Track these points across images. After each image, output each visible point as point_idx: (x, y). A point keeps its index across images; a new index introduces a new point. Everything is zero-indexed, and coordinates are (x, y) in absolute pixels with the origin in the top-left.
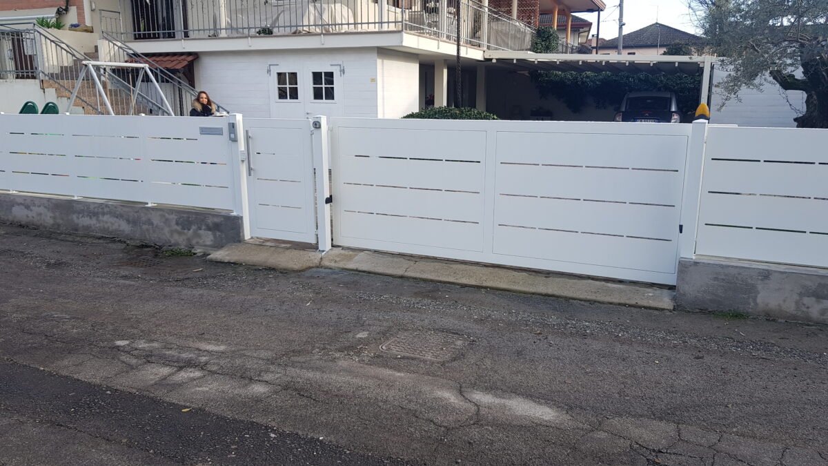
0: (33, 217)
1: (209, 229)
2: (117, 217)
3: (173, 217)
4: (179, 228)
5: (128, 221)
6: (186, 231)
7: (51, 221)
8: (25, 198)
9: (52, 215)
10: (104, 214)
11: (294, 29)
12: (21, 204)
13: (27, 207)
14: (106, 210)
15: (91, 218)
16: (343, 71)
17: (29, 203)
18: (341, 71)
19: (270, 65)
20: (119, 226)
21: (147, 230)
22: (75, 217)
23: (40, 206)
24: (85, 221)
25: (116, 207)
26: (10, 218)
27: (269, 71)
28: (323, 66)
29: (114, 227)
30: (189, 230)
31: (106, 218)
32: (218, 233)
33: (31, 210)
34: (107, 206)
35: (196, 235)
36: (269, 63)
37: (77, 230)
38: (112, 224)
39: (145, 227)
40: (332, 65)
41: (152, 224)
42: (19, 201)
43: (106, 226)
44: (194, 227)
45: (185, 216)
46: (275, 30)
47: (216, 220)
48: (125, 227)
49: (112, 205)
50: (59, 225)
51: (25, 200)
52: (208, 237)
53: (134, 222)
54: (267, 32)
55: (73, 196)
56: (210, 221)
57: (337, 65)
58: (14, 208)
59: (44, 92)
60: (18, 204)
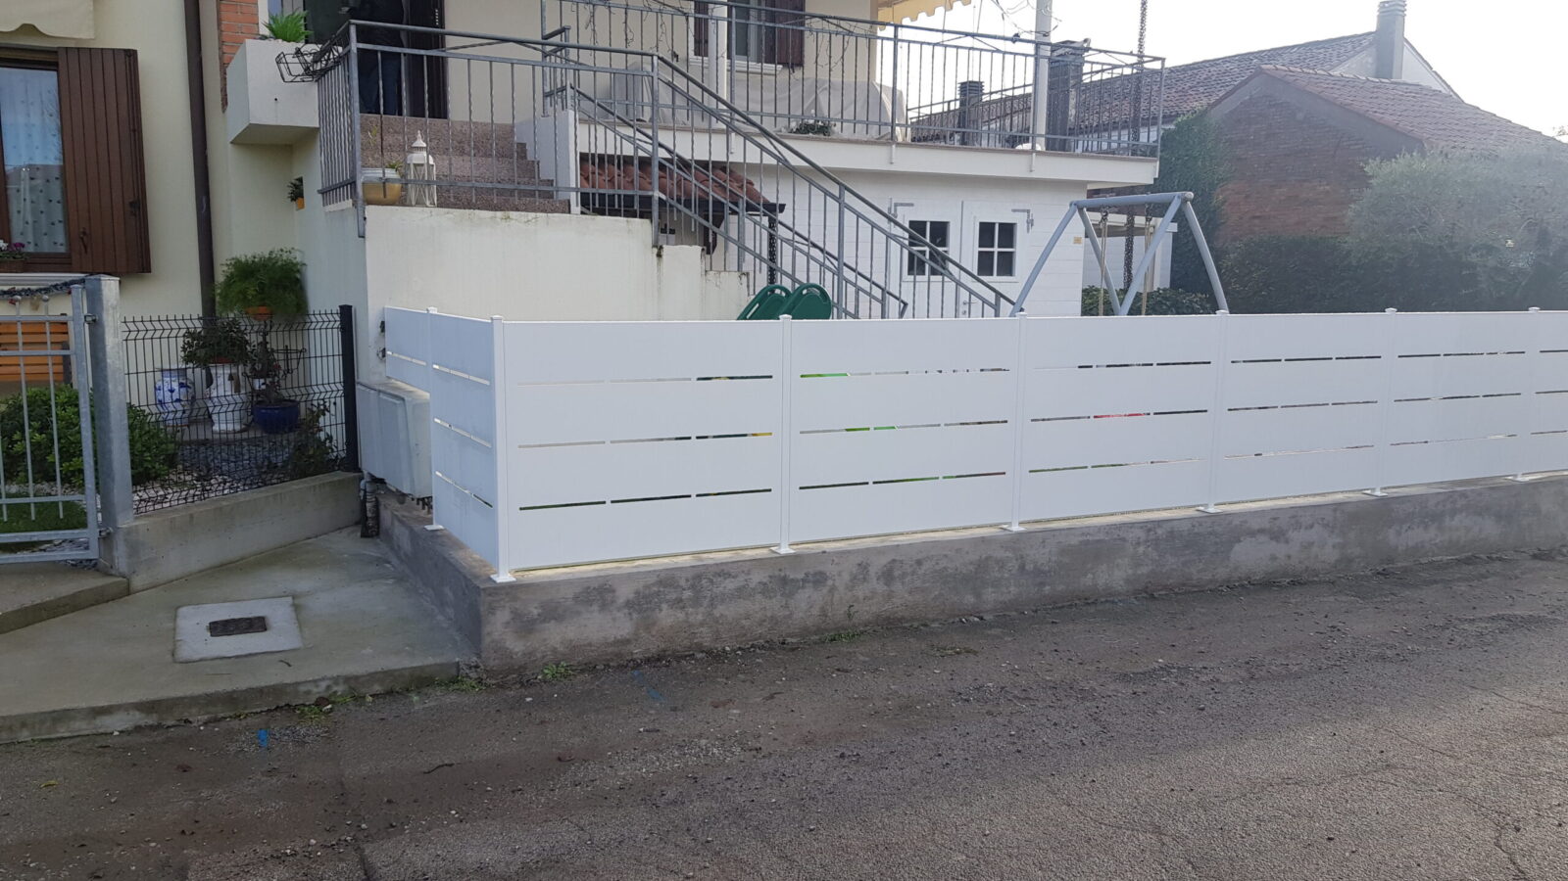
7: (1334, 556)
8: (1275, 514)
9: (1339, 540)
13: (1277, 535)
14: (1459, 504)
17: (1277, 525)
18: (1028, 223)
19: (896, 205)
20: (1481, 530)
23: (1312, 526)
25: (1480, 494)
26: (1222, 573)
29: (1471, 536)
31: (1457, 520)
33: (1287, 542)
34: (1463, 495)
36: (894, 201)
38: (1468, 530)
39: (1526, 521)
40: (1014, 211)
42: (1255, 525)
43: (1455, 536)
46: (837, 129)
48: (1489, 530)
49: (1473, 491)
50: (1350, 561)
57: (1023, 211)
58: (1237, 548)
59: (659, 255)
60: (1252, 534)
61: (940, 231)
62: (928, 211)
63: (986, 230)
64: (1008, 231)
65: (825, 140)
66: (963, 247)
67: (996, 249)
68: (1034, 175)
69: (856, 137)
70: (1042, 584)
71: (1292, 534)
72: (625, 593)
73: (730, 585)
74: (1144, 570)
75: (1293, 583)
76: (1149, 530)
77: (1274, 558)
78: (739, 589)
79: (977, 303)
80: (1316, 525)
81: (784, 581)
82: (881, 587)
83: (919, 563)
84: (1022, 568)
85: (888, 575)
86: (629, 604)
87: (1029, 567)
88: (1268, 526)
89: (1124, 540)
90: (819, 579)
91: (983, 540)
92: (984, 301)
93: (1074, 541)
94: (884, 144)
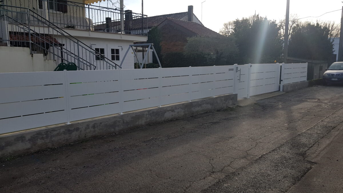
0: (175, 115)
2: (208, 104)
5: (211, 104)
7: (183, 114)
8: (172, 107)
9: (184, 111)
13: (173, 111)
14: (204, 102)
18: (121, 49)
22: (193, 109)
26: (163, 119)
28: (115, 47)
31: (204, 105)
33: (175, 112)
36: (91, 44)
37: (193, 114)
38: (206, 107)
40: (119, 46)
42: (169, 109)
49: (206, 100)
50: (186, 115)
52: (231, 102)
56: (231, 97)
57: (120, 46)
58: (166, 114)
59: (32, 56)
60: (168, 111)
61: (102, 51)
62: (99, 46)
63: (113, 51)
64: (117, 51)
65: (74, 30)
66: (108, 54)
67: (115, 55)
68: (122, 39)
69: (81, 29)
70: (128, 125)
71: (175, 110)
72: (28, 137)
73: (55, 133)
74: (148, 120)
75: (176, 120)
76: (149, 112)
77: (172, 115)
78: (58, 134)
79: (111, 67)
80: (180, 109)
81: (69, 130)
82: (92, 130)
83: (101, 123)
84: (124, 122)
85: (94, 127)
86: (29, 140)
87: (125, 122)
88: (171, 109)
89: (144, 114)
90: (77, 129)
91: (115, 117)
92: (113, 66)
93: (134, 115)
94: (88, 31)
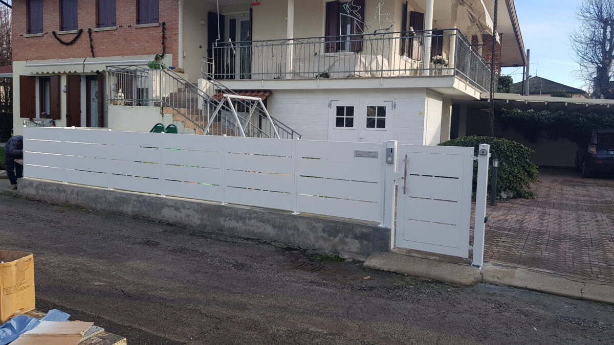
0: (181, 218)
1: (356, 237)
2: (264, 222)
3: (320, 225)
4: (325, 235)
5: (274, 226)
6: (332, 238)
7: (199, 222)
8: (176, 202)
9: (200, 217)
10: (250, 219)
11: (347, 74)
12: (172, 206)
13: (177, 209)
14: (253, 216)
15: (237, 221)
16: (394, 106)
17: (178, 206)
18: (392, 106)
19: (331, 101)
20: (265, 229)
21: (292, 235)
22: (222, 220)
23: (189, 209)
24: (231, 224)
25: (263, 214)
26: (159, 217)
27: (330, 105)
28: (377, 102)
29: (260, 230)
30: (336, 237)
31: (252, 222)
32: (365, 242)
33: (180, 212)
34: (255, 212)
35: (342, 242)
36: (330, 99)
37: (222, 230)
38: (258, 228)
39: (290, 232)
40: (385, 101)
41: (298, 230)
42: (170, 203)
43: (252, 229)
44: (340, 235)
45: (332, 225)
46: (332, 74)
47: (364, 230)
48: (270, 231)
49: (260, 212)
50: (205, 226)
51: (176, 203)
52: (354, 245)
53: (279, 227)
54: (325, 76)
55: (221, 203)
56: (358, 231)
57: (390, 101)
58: (163, 209)
59: (163, 116)
60: (169, 206)
61: (350, 110)
62: (345, 103)
63: (371, 109)
64: (382, 110)
66: (360, 117)
67: (376, 117)
68: (383, 87)
71: (182, 210)
74: (136, 210)
76: (138, 198)
77: (176, 217)
83: (83, 192)
84: (106, 200)
85: (77, 194)
89: (131, 199)
